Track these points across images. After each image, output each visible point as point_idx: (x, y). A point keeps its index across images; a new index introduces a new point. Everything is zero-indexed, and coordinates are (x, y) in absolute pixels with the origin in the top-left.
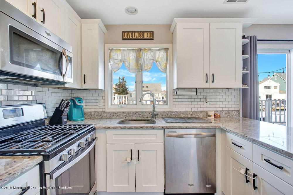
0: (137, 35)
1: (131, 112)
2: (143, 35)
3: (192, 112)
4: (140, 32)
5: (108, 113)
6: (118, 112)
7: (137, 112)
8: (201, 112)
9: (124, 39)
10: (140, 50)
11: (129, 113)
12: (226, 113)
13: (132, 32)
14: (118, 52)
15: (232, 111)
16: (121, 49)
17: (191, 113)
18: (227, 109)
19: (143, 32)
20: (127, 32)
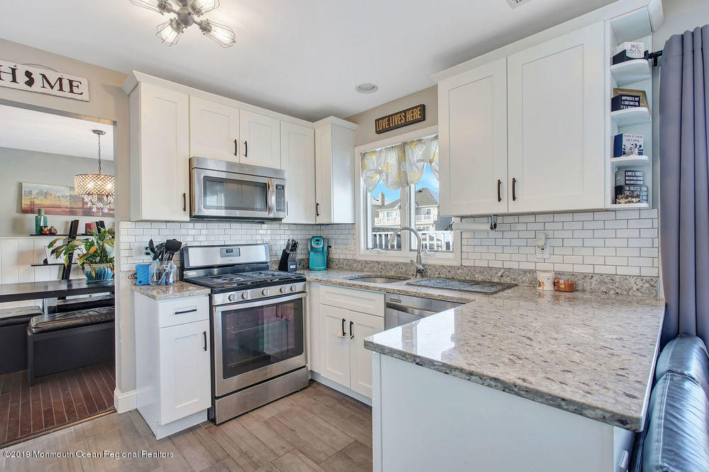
0: (396, 120)
1: (388, 262)
2: (405, 117)
3: (502, 271)
4: (401, 112)
5: (359, 262)
6: (372, 262)
7: (397, 264)
8: (525, 272)
9: (378, 132)
10: (403, 147)
11: (386, 264)
12: (602, 282)
13: (389, 116)
14: (373, 157)
15: (625, 277)
16: (377, 150)
17: (500, 274)
18: (611, 270)
19: (405, 112)
20: (381, 119)
